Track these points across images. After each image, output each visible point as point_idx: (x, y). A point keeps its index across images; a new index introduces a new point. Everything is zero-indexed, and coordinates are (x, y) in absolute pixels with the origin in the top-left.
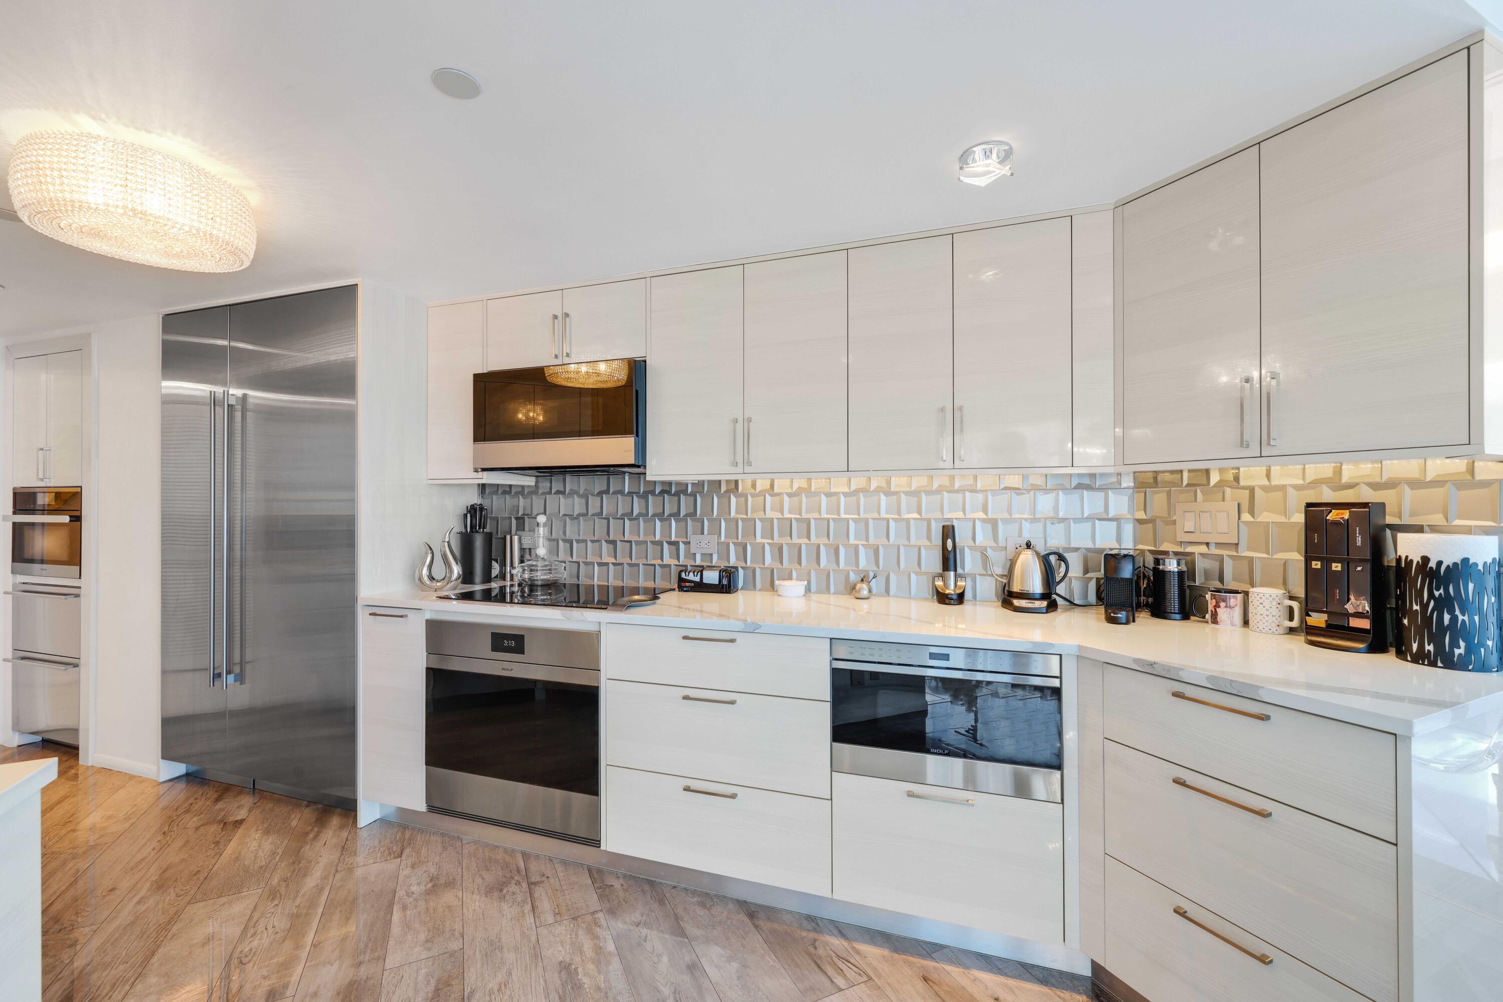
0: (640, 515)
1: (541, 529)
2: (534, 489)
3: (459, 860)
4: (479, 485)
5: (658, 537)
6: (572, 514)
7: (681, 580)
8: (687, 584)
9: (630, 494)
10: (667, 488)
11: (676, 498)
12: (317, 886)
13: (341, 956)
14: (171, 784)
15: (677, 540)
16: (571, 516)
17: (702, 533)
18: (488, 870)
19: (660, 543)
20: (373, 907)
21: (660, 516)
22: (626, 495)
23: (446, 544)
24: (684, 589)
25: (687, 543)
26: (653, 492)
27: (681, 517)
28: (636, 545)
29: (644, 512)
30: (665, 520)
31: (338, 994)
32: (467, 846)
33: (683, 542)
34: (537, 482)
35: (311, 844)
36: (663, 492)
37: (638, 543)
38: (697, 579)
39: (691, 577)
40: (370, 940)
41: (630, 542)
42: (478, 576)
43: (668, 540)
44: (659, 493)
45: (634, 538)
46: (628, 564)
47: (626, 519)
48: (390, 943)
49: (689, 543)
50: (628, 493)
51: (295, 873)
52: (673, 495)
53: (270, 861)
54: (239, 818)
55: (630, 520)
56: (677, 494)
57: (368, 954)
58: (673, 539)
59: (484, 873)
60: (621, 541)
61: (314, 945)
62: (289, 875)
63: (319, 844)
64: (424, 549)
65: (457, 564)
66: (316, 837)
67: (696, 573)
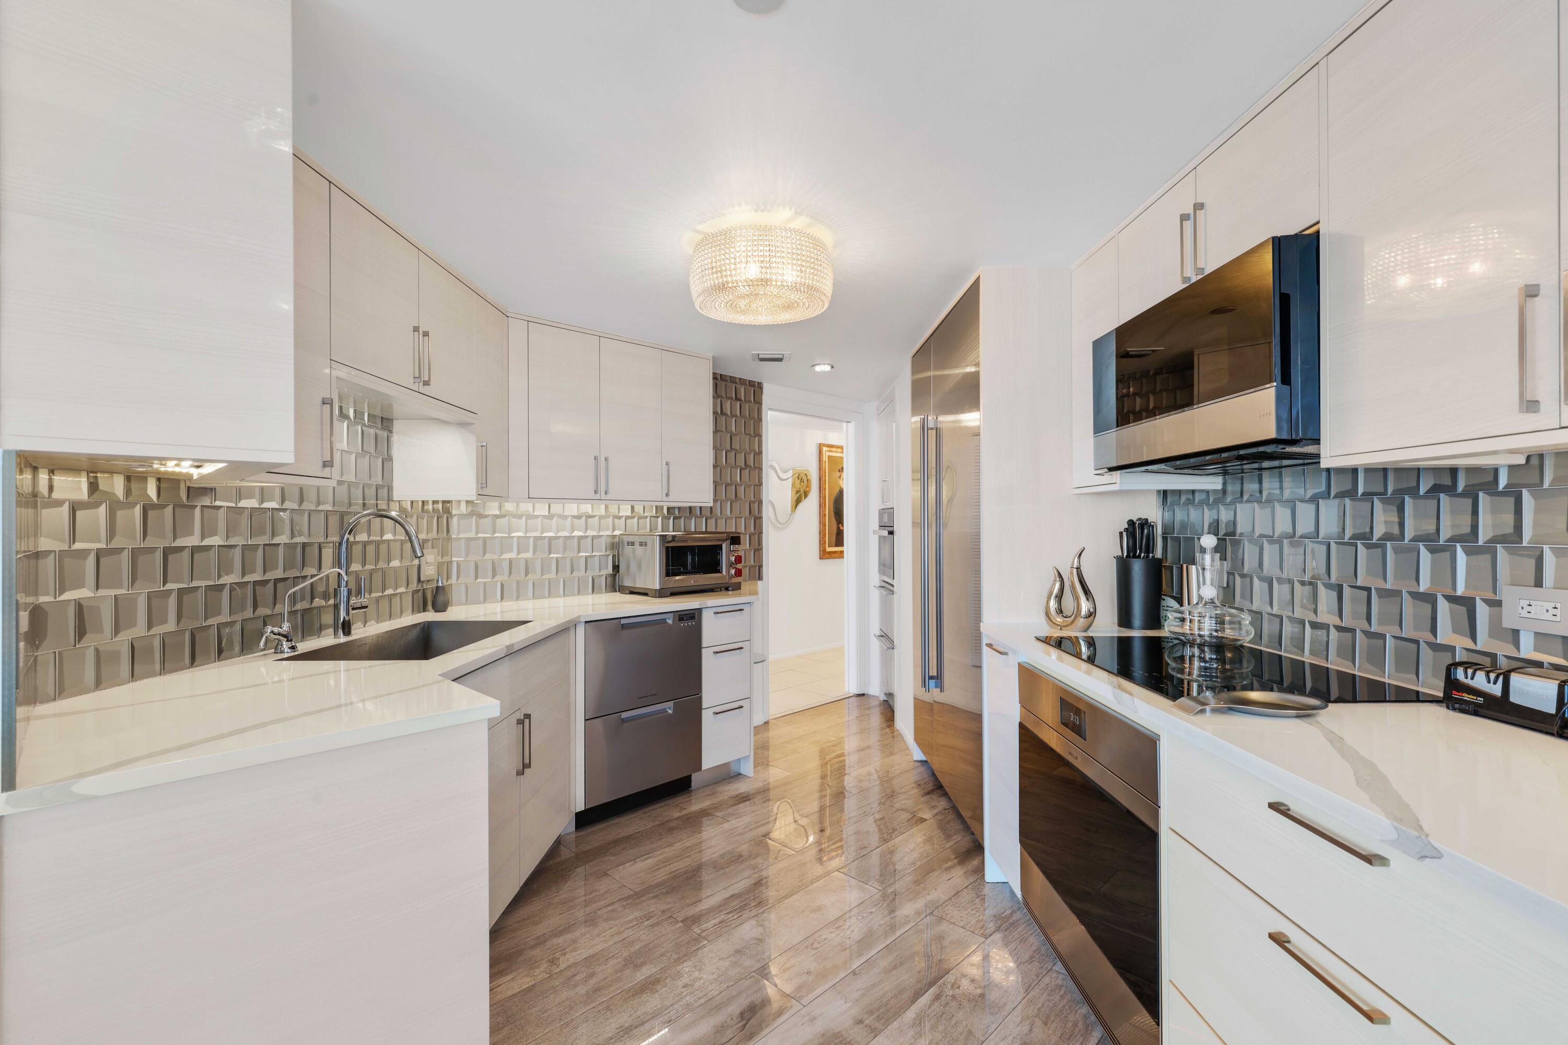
0: (1387, 537)
1: (1208, 557)
2: (1221, 495)
3: (1030, 986)
4: (1159, 491)
5: (1424, 585)
6: (1271, 534)
7: (1452, 684)
8: (1466, 697)
9: (1368, 495)
10: (1447, 481)
11: (1468, 502)
12: (907, 917)
13: (857, 1000)
14: (919, 764)
15: (1470, 594)
16: (1271, 539)
17: (1539, 583)
18: (1046, 1024)
19: (1429, 599)
20: (919, 973)
21: (1430, 540)
22: (1359, 500)
23: (1075, 570)
24: (1457, 706)
25: (1495, 604)
26: (1414, 492)
27: (1480, 543)
28: (1380, 596)
29: (1396, 531)
30: (1442, 549)
31: (823, 1035)
32: (1054, 975)
33: (1486, 601)
34: (1224, 484)
35: (942, 872)
36: (1436, 489)
37: (1385, 594)
38: (1496, 690)
39: (1479, 681)
40: (887, 1004)
41: (1368, 590)
42: (1137, 619)
43: (1449, 592)
44: (1427, 492)
45: (1375, 583)
46: (1364, 632)
47: (1359, 545)
48: (895, 1023)
49: (1499, 604)
50: (1364, 494)
51: (907, 893)
52: (1461, 495)
53: (906, 869)
54: (925, 817)
55: (1368, 547)
56: (1471, 494)
57: (872, 1018)
58: (1460, 590)
59: (1038, 1023)
60: (1351, 586)
61: (854, 973)
62: (903, 891)
63: (946, 876)
64: (1053, 574)
65: (1088, 600)
66: (949, 869)
67: (1492, 676)
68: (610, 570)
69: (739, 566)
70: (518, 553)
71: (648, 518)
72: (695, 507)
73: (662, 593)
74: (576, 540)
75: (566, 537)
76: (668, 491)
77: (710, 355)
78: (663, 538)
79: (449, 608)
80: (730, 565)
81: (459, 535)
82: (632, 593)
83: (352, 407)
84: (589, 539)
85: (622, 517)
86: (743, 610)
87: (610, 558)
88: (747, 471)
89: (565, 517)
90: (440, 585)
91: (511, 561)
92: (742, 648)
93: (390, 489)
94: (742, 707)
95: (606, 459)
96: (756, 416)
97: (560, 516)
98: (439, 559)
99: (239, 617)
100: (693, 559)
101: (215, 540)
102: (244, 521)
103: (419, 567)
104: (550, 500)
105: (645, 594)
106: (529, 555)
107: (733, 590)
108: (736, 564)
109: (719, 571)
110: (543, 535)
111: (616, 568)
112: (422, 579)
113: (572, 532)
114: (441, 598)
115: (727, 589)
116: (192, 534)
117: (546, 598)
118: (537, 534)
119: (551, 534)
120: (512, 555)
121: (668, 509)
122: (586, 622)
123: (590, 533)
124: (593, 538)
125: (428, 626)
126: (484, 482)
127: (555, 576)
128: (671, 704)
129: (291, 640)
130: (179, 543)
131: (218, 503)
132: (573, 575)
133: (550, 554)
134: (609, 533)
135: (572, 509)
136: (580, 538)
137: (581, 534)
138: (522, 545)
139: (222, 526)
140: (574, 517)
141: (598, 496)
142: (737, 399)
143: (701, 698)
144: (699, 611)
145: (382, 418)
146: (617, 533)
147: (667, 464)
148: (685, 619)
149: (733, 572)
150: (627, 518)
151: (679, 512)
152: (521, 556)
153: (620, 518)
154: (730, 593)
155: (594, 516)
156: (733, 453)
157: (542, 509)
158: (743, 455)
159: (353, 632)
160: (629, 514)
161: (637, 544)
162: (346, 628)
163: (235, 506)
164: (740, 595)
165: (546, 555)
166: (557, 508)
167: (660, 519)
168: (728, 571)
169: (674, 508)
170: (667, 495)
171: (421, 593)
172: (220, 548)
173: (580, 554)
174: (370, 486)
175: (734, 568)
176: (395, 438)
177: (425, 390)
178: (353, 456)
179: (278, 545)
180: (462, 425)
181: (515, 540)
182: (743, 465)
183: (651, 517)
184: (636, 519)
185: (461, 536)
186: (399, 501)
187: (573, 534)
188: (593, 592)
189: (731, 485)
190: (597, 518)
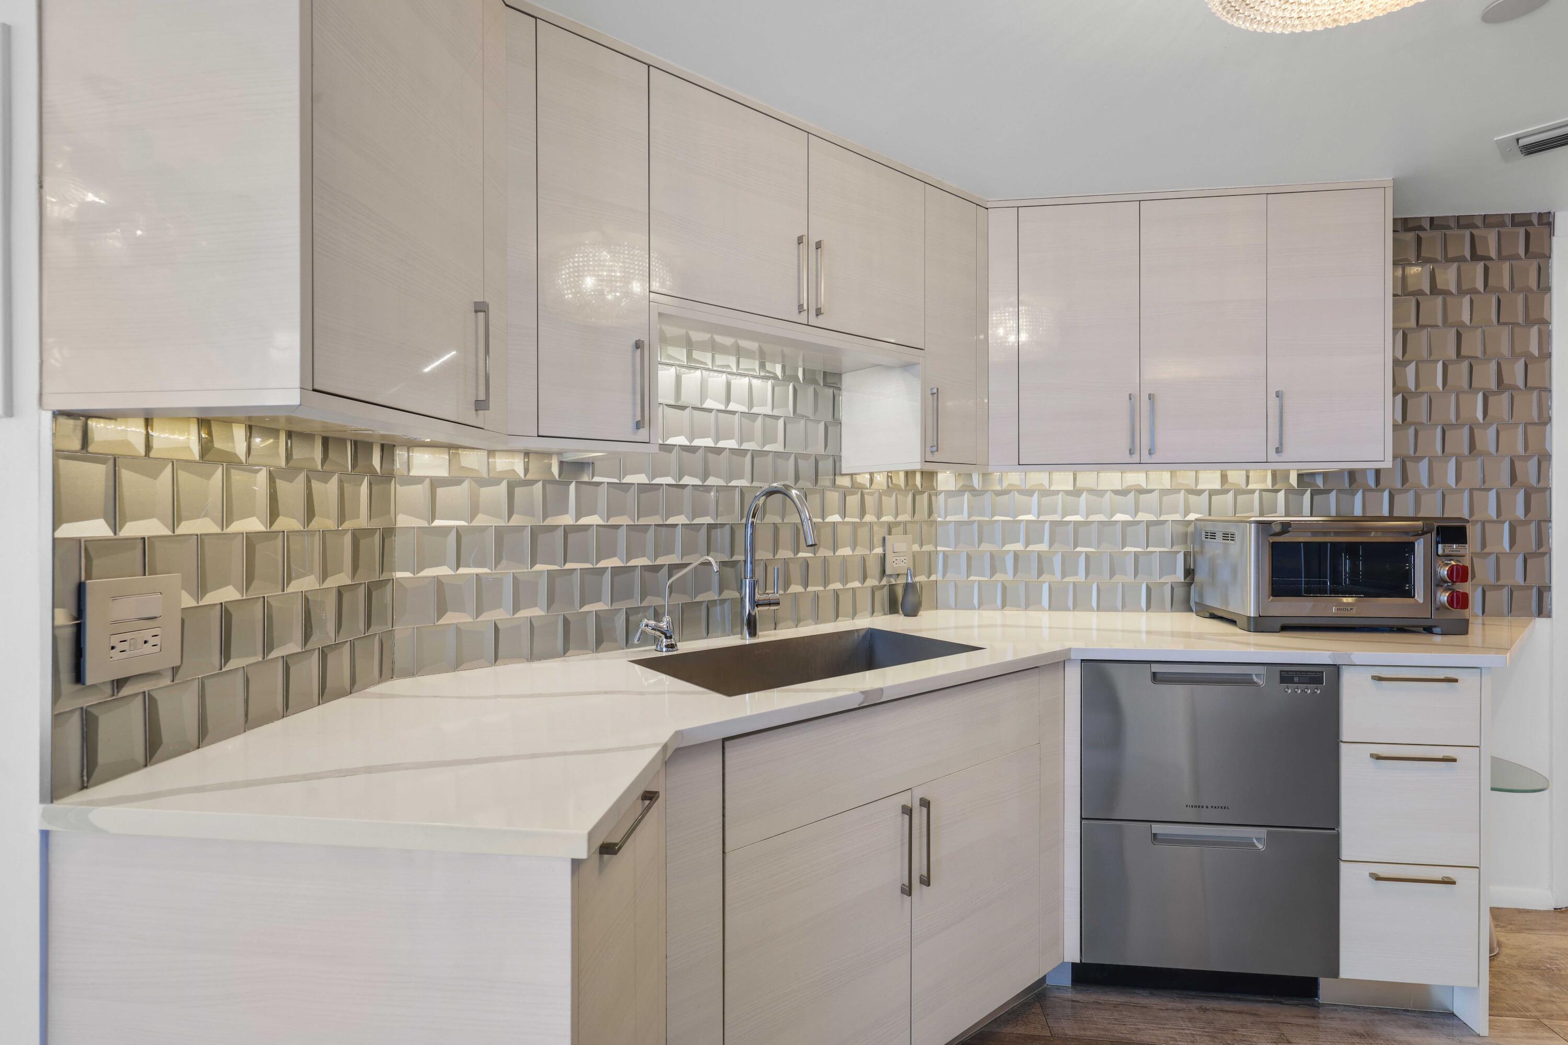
68: (1180, 576)
69: (1461, 587)
70: (1027, 544)
71: (1257, 494)
72: (1364, 471)
73: (1259, 625)
74: (1119, 528)
75: (1101, 523)
76: (1281, 443)
77: (1388, 179)
78: (1264, 527)
79: (921, 613)
80: (1435, 583)
81: (946, 517)
82: (1213, 616)
83: (779, 363)
84: (1143, 528)
85: (1203, 491)
86: (1456, 681)
87: (1180, 558)
88: (1505, 397)
89: (1101, 493)
90: (910, 581)
91: (1016, 555)
92: (1454, 760)
93: (837, 460)
94: (1454, 883)
95: (1151, 397)
96: (1533, 283)
97: (1091, 491)
98: (916, 547)
99: (623, 605)
100: (1354, 567)
101: (594, 520)
102: (631, 497)
103: (883, 558)
104: (1074, 466)
105: (1233, 622)
106: (1043, 547)
107: (1443, 634)
108: (1454, 582)
109: (1409, 594)
110: (1065, 519)
111: (1189, 573)
112: (888, 572)
113: (1112, 516)
114: (911, 598)
115: (1429, 630)
116: (566, 512)
117: (1069, 610)
118: (1056, 518)
119: (1078, 518)
120: (1019, 546)
121: (1300, 476)
122: (1082, 660)
123: (1143, 516)
124: (1149, 524)
125: (871, 634)
126: (935, 444)
127: (1083, 579)
128: (1263, 832)
129: (671, 637)
130: (551, 521)
131: (596, 479)
132: (1114, 580)
133: (1075, 547)
134: (1178, 517)
135: (1111, 480)
136: (1125, 524)
137: (1127, 518)
138: (1033, 532)
139: (602, 503)
140: (1116, 492)
141: (1135, 458)
142: (1475, 257)
143: (1337, 838)
144: (1336, 669)
145: (825, 373)
146: (1192, 517)
147: (1277, 396)
148: (1296, 679)
149: (1444, 597)
150: (1212, 493)
151: (1325, 482)
152: (1031, 548)
153: (1199, 493)
154: (1438, 639)
155: (1150, 491)
156: (1465, 365)
157: (1063, 481)
158: (1493, 366)
159: (759, 633)
160: (1217, 486)
161: (1219, 536)
162: (752, 626)
163: (618, 482)
164: (1466, 648)
165: (1070, 549)
166: (1087, 479)
167: (1281, 495)
168: (1430, 595)
169: (1313, 475)
170: (1278, 451)
171: (886, 591)
172: (597, 527)
173: (1127, 549)
174: (806, 457)
175: (1446, 590)
176: (845, 398)
177: (819, 322)
178: (781, 422)
179: (675, 526)
180: (906, 367)
181: (1022, 527)
182: (1493, 386)
183: (1262, 491)
184: (1231, 494)
185: (949, 519)
186: (852, 475)
187: (1114, 519)
188: (1148, 607)
189: (1458, 426)
190: (1156, 494)
